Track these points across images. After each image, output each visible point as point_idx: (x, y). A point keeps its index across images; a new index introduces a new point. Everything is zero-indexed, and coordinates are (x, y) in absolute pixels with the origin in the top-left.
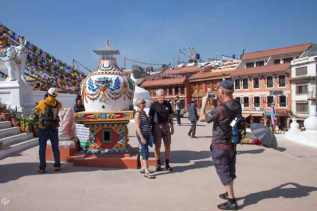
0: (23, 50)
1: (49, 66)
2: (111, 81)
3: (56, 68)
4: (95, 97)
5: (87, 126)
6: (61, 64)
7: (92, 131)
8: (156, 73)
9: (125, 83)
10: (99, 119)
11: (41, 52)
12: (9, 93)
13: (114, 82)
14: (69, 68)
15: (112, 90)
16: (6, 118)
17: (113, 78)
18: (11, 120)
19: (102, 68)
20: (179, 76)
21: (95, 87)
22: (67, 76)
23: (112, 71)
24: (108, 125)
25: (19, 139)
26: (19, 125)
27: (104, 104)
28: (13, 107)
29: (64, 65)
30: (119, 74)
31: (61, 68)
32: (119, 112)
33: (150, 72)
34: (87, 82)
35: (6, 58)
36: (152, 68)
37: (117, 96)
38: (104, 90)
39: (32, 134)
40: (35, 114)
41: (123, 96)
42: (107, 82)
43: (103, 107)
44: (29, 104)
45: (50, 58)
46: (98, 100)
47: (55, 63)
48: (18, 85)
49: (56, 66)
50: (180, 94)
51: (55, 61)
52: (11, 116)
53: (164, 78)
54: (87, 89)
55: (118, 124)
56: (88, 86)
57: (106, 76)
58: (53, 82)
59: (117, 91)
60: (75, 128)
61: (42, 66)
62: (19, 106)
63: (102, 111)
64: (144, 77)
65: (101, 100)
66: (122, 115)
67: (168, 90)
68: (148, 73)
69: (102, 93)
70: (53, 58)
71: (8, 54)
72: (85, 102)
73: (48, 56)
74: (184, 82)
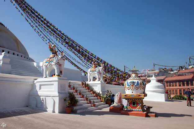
0: (102, 69)
1: (112, 71)
2: (135, 82)
3: (115, 72)
4: (129, 88)
5: (126, 99)
6: (118, 70)
7: (128, 102)
8: (174, 72)
9: (141, 83)
10: (131, 97)
11: (108, 64)
12: (97, 86)
13: (136, 83)
14: (122, 72)
15: (135, 86)
16: (96, 96)
17: (136, 81)
18: (97, 97)
19: (132, 77)
20: (189, 74)
21: (129, 85)
22: (121, 76)
23: (136, 78)
24: (134, 99)
25: (101, 104)
26: (100, 99)
27: (132, 91)
28: (98, 92)
29: (119, 70)
30: (139, 80)
31: (118, 72)
32: (138, 94)
33: (170, 71)
34: (126, 83)
35: (96, 72)
36: (172, 69)
37: (138, 88)
38: (132, 86)
39: (105, 103)
40: (107, 95)
41: (140, 88)
42: (134, 83)
43: (132, 92)
44: (104, 90)
45: (112, 67)
46: (130, 89)
47: (114, 70)
48: (100, 83)
49: (115, 71)
50: (190, 85)
51: (115, 68)
52: (97, 95)
53: (179, 75)
54: (126, 85)
55: (138, 99)
56: (127, 84)
57: (133, 80)
58: (113, 79)
59: (138, 86)
60: (122, 100)
61: (108, 71)
62: (100, 91)
63: (132, 94)
64: (166, 75)
65: (131, 90)
66: (139, 96)
67: (182, 83)
68: (169, 72)
69: (132, 87)
70: (114, 67)
71: (96, 70)
72: (126, 90)
73: (111, 66)
74: (192, 78)
